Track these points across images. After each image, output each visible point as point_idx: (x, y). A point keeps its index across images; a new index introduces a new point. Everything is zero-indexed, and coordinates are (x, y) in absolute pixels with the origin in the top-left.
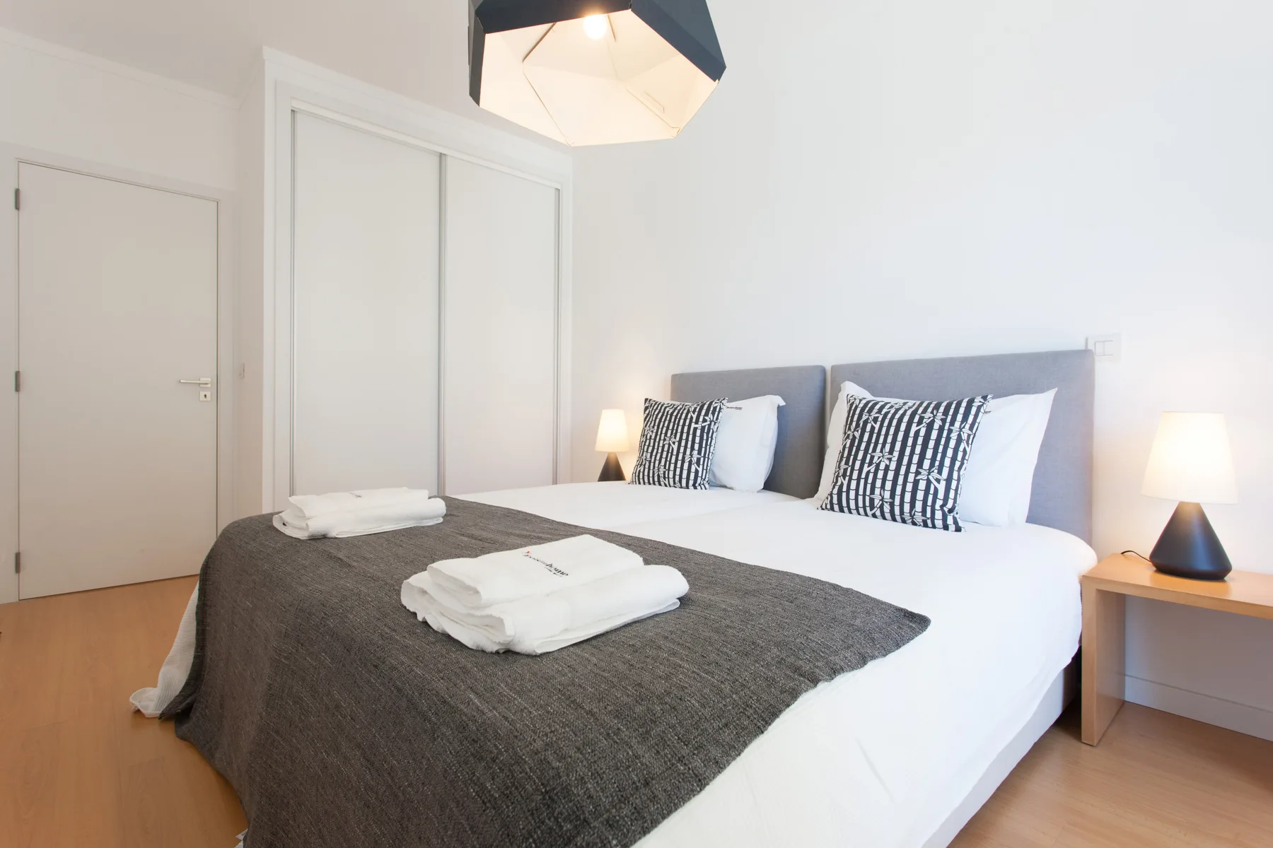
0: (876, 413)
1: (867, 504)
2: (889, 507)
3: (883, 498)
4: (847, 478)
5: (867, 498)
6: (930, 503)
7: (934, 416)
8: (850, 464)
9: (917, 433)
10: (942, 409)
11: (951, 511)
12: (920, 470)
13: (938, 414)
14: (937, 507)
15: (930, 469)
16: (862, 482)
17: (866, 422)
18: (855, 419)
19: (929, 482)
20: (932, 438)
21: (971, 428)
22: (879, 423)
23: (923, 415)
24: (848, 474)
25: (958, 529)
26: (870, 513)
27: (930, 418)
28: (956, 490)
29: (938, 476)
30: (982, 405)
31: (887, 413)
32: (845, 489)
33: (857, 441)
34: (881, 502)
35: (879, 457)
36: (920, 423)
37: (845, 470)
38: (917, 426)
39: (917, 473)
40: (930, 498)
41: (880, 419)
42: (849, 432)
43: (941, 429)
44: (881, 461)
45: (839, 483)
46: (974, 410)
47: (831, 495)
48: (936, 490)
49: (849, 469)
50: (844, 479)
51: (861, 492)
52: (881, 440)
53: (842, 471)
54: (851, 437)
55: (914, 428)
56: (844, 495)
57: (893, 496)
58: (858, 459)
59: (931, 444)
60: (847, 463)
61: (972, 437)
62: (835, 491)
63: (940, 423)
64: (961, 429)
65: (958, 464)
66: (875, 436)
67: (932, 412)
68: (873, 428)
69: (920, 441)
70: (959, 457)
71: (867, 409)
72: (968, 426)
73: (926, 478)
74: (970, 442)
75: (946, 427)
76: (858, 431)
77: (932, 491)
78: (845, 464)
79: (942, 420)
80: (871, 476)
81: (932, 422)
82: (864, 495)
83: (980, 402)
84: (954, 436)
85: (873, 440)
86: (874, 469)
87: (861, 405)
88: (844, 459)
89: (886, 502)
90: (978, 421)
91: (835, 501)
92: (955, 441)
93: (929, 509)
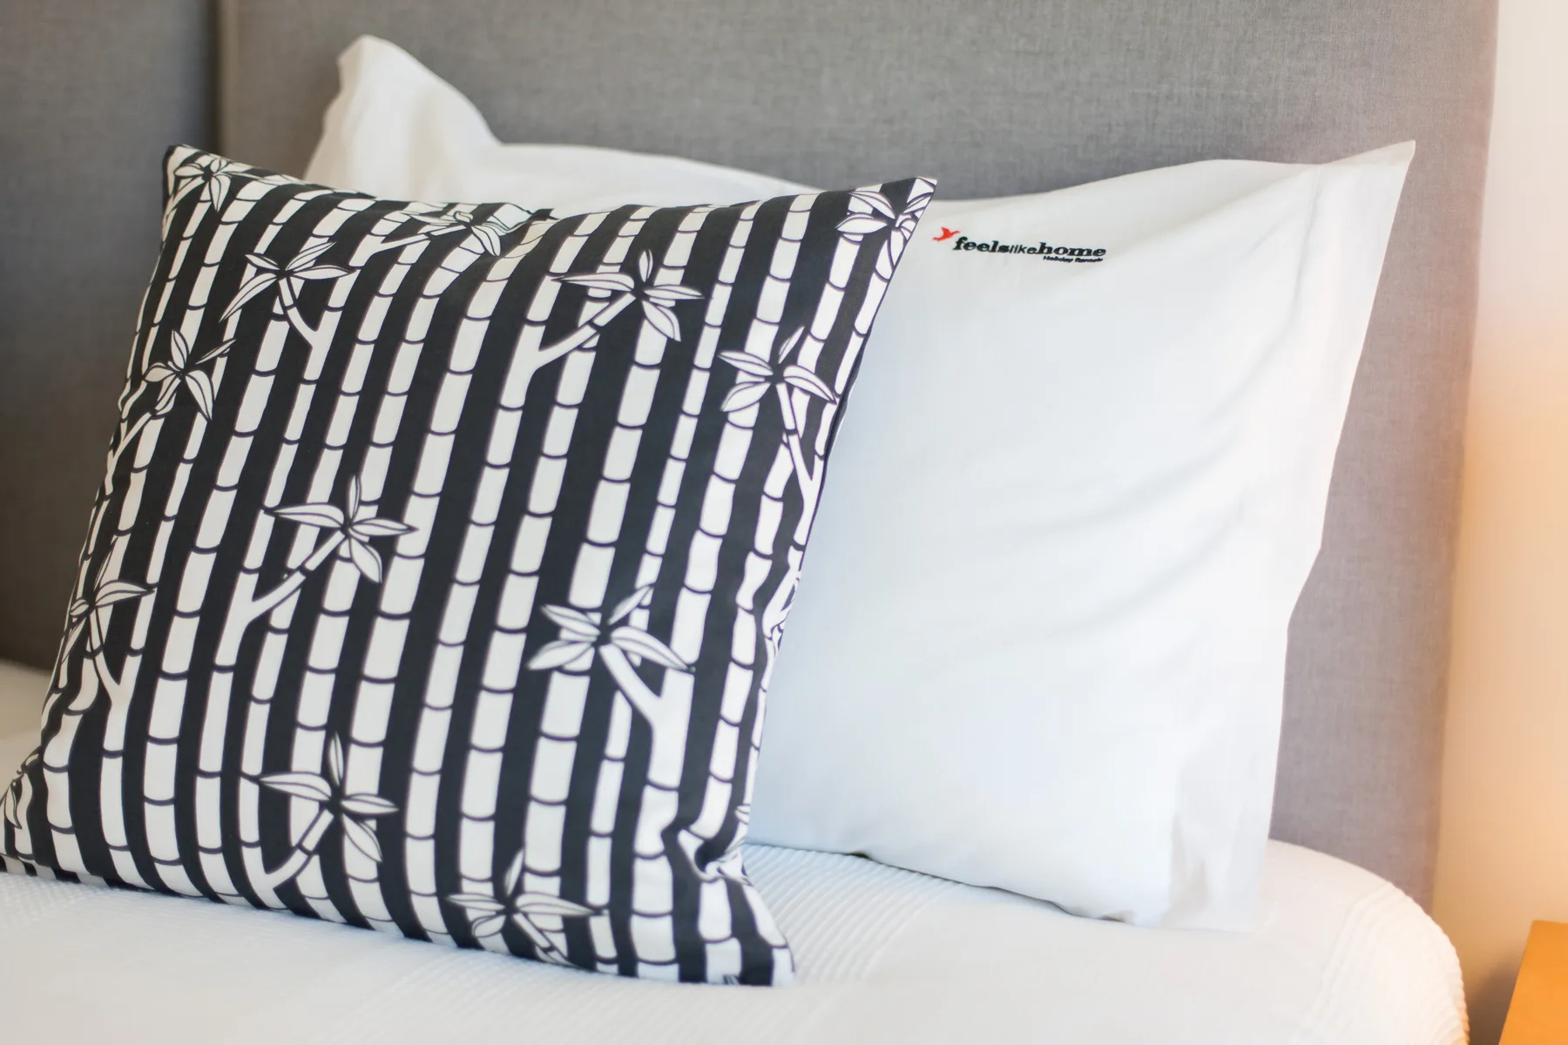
0: (321, 261)
1: (249, 828)
2: (372, 848)
3: (338, 792)
4: (132, 665)
5: (249, 796)
6: (604, 816)
7: (641, 289)
8: (154, 574)
9: (545, 382)
10: (680, 250)
11: (712, 850)
12: (555, 613)
13: (663, 276)
14: (648, 838)
15: (607, 608)
16: (220, 688)
17: (259, 313)
18: (200, 293)
19: (602, 686)
20: (624, 416)
21: (827, 367)
22: (330, 321)
23: (580, 280)
24: (139, 639)
25: (757, 970)
26: (264, 883)
27: (616, 295)
28: (746, 726)
29: (653, 650)
30: (883, 236)
31: (380, 264)
32: (114, 737)
33: (199, 426)
34: (327, 817)
35: (325, 534)
36: (560, 325)
37: (125, 613)
38: (546, 343)
39: (540, 632)
40: (610, 779)
41: (339, 297)
42: (156, 374)
43: (676, 363)
44: (334, 556)
45: (84, 700)
46: (844, 259)
47: (36, 770)
48: (641, 730)
49: (147, 605)
50: (117, 674)
51: (211, 755)
52: (339, 430)
53: (105, 615)
54: (165, 405)
55: (528, 355)
56: (111, 773)
57: (395, 780)
58: (201, 542)
59: (622, 453)
60: (134, 569)
61: (829, 411)
62: (59, 751)
63: (673, 329)
64: (777, 367)
65: (756, 571)
66: (304, 397)
67: (629, 266)
68: (296, 349)
69: (560, 430)
70: (765, 537)
71: (271, 233)
72: (811, 353)
73: (585, 663)
74: (820, 446)
75: (705, 355)
76: (209, 369)
77: (618, 741)
78: (124, 576)
79: (681, 308)
80: (274, 650)
81: (631, 322)
82: (230, 774)
83: (877, 214)
84: (742, 405)
85: (295, 427)
86: (293, 602)
87: (238, 211)
88: (121, 545)
89: (359, 818)
90: (861, 323)
91: (59, 811)
92: (748, 436)
93: (599, 855)
